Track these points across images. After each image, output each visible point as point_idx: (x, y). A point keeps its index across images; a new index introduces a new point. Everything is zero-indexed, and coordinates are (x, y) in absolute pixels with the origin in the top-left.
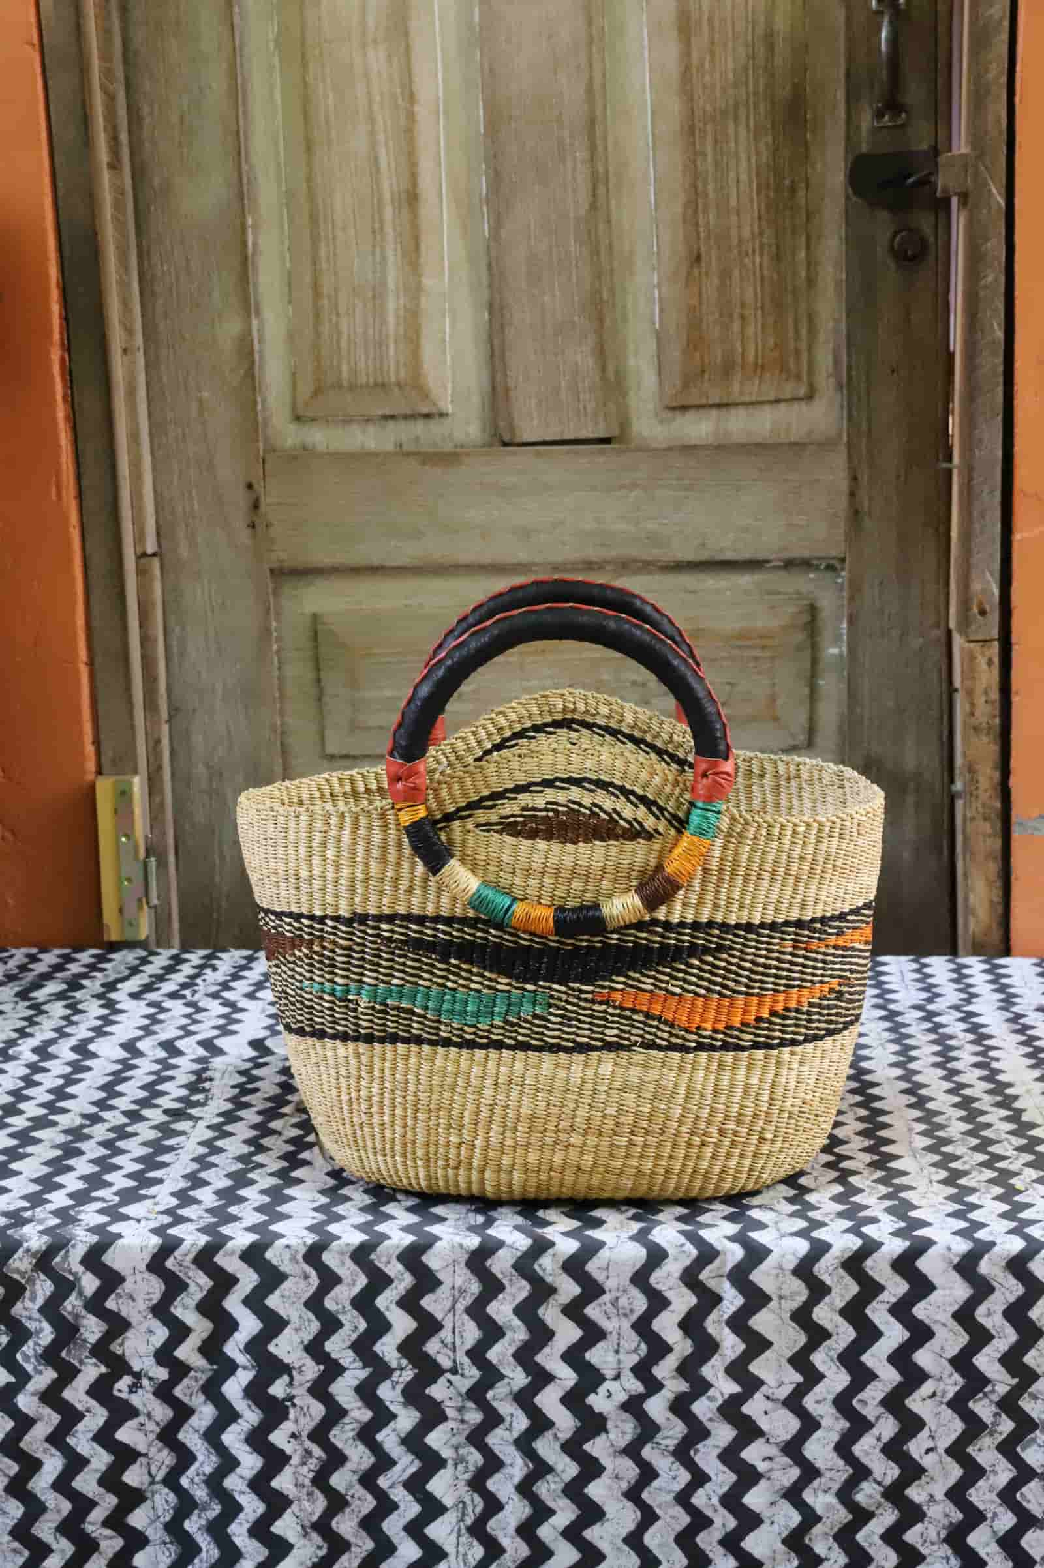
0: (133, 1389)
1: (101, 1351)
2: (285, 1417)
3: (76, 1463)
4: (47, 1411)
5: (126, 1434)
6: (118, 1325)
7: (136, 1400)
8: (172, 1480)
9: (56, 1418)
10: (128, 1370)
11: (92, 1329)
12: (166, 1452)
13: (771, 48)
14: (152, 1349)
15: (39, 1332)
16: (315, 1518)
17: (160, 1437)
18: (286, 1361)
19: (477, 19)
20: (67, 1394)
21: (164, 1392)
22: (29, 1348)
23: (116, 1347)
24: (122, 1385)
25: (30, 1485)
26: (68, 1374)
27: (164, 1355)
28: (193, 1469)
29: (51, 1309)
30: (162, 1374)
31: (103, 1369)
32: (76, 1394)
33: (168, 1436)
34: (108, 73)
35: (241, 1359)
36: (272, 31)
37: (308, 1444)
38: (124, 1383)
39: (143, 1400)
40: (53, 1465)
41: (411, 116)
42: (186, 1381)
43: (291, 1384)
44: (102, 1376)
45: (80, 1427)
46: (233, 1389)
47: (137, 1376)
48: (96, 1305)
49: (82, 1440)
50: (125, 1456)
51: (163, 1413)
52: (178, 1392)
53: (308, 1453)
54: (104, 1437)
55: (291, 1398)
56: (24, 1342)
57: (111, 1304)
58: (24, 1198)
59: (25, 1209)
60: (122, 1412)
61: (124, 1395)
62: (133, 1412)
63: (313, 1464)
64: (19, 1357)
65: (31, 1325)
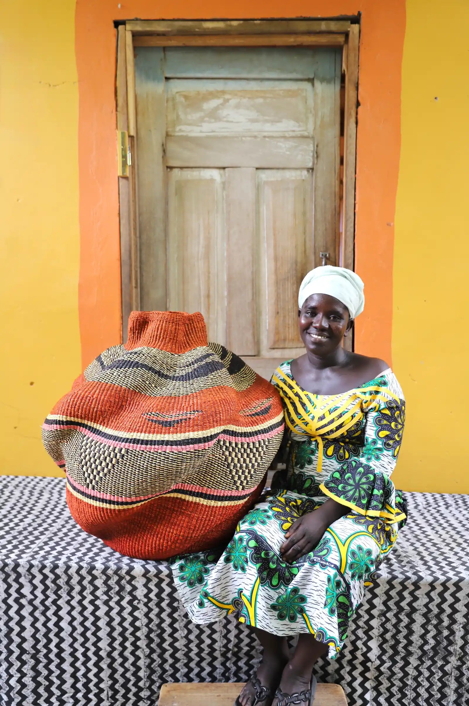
0: (138, 603)
1: (130, 593)
2: (177, 611)
3: (124, 619)
4: (117, 606)
5: (136, 614)
6: (135, 588)
7: (139, 606)
8: (147, 625)
9: (119, 608)
10: (137, 599)
11: (128, 588)
12: (146, 619)
13: (296, 265)
14: (143, 594)
15: (115, 588)
16: (184, 635)
17: (144, 615)
18: (178, 598)
19: (225, 254)
20: (122, 603)
21: (146, 605)
22: (112, 591)
23: (134, 593)
24: (135, 603)
25: (112, 624)
26: (122, 598)
27: (146, 596)
28: (153, 623)
29: (118, 583)
30: (146, 600)
31: (131, 598)
32: (124, 603)
33: (146, 615)
34: (136, 266)
35: (166, 598)
36: (176, 256)
37: (183, 618)
38: (136, 601)
39: (141, 606)
40: (118, 619)
41: (209, 277)
42: (151, 603)
43: (179, 604)
44: (130, 600)
45: (125, 611)
46: (164, 605)
47: (139, 600)
48: (129, 582)
49: (125, 614)
50: (136, 619)
51: (145, 610)
52: (149, 605)
53: (183, 620)
54: (131, 614)
55: (179, 607)
56: (111, 590)
57: (133, 583)
58: (109, 554)
59: (109, 557)
60: (135, 608)
61: (136, 605)
62: (138, 609)
63: (184, 623)
64: (109, 593)
65: (113, 586)
